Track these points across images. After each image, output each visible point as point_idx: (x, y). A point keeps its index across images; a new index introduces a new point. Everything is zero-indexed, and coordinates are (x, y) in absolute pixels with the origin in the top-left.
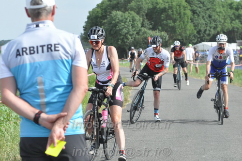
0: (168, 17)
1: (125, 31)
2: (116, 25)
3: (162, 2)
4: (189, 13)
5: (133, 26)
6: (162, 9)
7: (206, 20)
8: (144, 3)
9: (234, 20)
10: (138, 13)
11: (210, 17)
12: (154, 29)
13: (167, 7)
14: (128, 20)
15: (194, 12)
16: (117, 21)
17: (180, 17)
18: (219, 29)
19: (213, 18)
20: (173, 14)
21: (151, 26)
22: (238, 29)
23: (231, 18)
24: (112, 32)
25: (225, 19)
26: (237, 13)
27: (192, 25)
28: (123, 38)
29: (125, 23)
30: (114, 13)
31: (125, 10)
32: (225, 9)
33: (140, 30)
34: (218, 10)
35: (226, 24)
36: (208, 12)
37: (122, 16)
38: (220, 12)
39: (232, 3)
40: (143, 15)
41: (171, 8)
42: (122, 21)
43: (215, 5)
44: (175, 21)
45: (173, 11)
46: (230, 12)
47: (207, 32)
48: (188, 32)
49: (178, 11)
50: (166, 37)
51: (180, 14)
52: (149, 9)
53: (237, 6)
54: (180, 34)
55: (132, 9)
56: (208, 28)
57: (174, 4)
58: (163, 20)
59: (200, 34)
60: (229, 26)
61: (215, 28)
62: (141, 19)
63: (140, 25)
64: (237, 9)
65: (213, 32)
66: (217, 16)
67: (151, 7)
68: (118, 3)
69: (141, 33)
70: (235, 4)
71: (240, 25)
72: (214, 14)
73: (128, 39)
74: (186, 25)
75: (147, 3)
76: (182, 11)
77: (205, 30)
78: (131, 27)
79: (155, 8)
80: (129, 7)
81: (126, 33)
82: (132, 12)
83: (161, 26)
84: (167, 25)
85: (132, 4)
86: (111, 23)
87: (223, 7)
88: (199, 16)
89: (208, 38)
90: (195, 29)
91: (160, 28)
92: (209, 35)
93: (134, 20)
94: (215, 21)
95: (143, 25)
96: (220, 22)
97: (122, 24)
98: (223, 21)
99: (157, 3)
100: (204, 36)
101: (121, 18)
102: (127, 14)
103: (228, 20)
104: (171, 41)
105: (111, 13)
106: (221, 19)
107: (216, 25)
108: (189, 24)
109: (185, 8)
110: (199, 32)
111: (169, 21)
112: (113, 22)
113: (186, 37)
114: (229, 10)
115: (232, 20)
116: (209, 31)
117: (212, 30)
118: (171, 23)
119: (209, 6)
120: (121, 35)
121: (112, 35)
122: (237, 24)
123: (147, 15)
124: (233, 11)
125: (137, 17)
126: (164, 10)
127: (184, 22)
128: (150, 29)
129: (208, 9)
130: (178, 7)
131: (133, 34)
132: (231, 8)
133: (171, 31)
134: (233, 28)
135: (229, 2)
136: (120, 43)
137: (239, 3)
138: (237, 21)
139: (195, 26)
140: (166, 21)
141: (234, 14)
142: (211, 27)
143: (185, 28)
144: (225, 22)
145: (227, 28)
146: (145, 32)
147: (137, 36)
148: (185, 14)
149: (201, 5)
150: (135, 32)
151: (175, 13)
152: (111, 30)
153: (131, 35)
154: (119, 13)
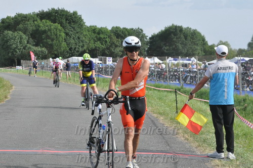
0: (48, 37)
1: (14, 46)
2: (7, 41)
3: (42, 26)
4: (63, 35)
5: (21, 42)
6: (43, 31)
7: (76, 40)
8: (29, 26)
9: (97, 42)
10: (25, 33)
11: (79, 38)
12: (36, 45)
13: (47, 29)
14: (17, 38)
15: (67, 34)
16: (8, 38)
17: (57, 37)
18: (85, 48)
19: (81, 39)
20: (51, 35)
21: (34, 43)
22: (99, 48)
23: (94, 40)
24: (4, 47)
25: (90, 41)
26: (98, 36)
27: (65, 44)
28: (13, 52)
29: (14, 40)
30: (6, 32)
31: (15, 30)
32: (90, 33)
33: (26, 46)
34: (85, 33)
35: (91, 44)
36: (77, 35)
37: (12, 35)
38: (86, 35)
39: (95, 29)
40: (28, 35)
41: (50, 30)
42: (12, 38)
43: (83, 30)
44: (53, 40)
45: (51, 33)
46: (94, 35)
47: (77, 49)
48: (62, 49)
49: (55, 33)
50: (45, 52)
51: (56, 35)
52: (33, 30)
53: (99, 31)
54: (57, 50)
55: (20, 30)
56: (77, 46)
57: (52, 27)
58: (44, 39)
59: (71, 51)
60: (92, 46)
61: (82, 47)
62: (27, 37)
63: (26, 42)
64: (99, 34)
65: (81, 49)
66: (84, 38)
67: (35, 29)
68: (9, 25)
69: (27, 48)
70: (97, 30)
71: (101, 45)
72: (81, 36)
73: (17, 52)
74: (61, 44)
75: (31, 26)
76: (58, 32)
77: (75, 48)
78: (19, 44)
79: (37, 30)
80: (17, 28)
81: (15, 48)
82: (20, 32)
83: (42, 43)
84: (47, 43)
85: (20, 26)
86: (4, 40)
87: (88, 31)
88: (70, 37)
89: (77, 54)
90: (68, 47)
91: (41, 45)
92: (78, 51)
93: (21, 38)
94: (82, 41)
95: (28, 42)
96: (86, 42)
97: (12, 41)
98: (88, 42)
99: (39, 26)
100: (74, 52)
101: (11, 36)
102: (16, 34)
103: (92, 41)
104: (49, 55)
105: (3, 32)
106: (87, 40)
107: (83, 45)
108: (63, 43)
109: (60, 30)
110: (70, 49)
111: (48, 40)
112: (5, 39)
113: (61, 52)
114: (93, 34)
115: (95, 41)
116: (78, 48)
117: (80, 48)
118: (50, 42)
119: (79, 30)
120: (11, 49)
121: (4, 49)
122: (98, 44)
123: (31, 35)
124: (95, 35)
125: (24, 36)
126: (45, 32)
127: (59, 41)
128: (34, 45)
129: (77, 33)
130: (55, 30)
131: (21, 49)
132: (94, 33)
133: (50, 47)
134: (96, 47)
135: (93, 28)
136: (10, 55)
137: (100, 29)
138: (99, 42)
139: (68, 45)
140: (46, 40)
141: (96, 37)
142: (79, 46)
143: (60, 45)
144: (90, 43)
145: (91, 47)
146: (30, 48)
147: (24, 50)
148: (60, 35)
149: (72, 29)
150: (22, 47)
151: (53, 34)
152: (3, 45)
153: (19, 49)
154: (10, 32)
